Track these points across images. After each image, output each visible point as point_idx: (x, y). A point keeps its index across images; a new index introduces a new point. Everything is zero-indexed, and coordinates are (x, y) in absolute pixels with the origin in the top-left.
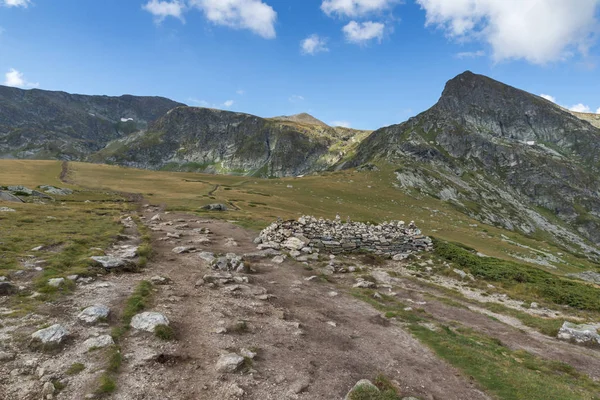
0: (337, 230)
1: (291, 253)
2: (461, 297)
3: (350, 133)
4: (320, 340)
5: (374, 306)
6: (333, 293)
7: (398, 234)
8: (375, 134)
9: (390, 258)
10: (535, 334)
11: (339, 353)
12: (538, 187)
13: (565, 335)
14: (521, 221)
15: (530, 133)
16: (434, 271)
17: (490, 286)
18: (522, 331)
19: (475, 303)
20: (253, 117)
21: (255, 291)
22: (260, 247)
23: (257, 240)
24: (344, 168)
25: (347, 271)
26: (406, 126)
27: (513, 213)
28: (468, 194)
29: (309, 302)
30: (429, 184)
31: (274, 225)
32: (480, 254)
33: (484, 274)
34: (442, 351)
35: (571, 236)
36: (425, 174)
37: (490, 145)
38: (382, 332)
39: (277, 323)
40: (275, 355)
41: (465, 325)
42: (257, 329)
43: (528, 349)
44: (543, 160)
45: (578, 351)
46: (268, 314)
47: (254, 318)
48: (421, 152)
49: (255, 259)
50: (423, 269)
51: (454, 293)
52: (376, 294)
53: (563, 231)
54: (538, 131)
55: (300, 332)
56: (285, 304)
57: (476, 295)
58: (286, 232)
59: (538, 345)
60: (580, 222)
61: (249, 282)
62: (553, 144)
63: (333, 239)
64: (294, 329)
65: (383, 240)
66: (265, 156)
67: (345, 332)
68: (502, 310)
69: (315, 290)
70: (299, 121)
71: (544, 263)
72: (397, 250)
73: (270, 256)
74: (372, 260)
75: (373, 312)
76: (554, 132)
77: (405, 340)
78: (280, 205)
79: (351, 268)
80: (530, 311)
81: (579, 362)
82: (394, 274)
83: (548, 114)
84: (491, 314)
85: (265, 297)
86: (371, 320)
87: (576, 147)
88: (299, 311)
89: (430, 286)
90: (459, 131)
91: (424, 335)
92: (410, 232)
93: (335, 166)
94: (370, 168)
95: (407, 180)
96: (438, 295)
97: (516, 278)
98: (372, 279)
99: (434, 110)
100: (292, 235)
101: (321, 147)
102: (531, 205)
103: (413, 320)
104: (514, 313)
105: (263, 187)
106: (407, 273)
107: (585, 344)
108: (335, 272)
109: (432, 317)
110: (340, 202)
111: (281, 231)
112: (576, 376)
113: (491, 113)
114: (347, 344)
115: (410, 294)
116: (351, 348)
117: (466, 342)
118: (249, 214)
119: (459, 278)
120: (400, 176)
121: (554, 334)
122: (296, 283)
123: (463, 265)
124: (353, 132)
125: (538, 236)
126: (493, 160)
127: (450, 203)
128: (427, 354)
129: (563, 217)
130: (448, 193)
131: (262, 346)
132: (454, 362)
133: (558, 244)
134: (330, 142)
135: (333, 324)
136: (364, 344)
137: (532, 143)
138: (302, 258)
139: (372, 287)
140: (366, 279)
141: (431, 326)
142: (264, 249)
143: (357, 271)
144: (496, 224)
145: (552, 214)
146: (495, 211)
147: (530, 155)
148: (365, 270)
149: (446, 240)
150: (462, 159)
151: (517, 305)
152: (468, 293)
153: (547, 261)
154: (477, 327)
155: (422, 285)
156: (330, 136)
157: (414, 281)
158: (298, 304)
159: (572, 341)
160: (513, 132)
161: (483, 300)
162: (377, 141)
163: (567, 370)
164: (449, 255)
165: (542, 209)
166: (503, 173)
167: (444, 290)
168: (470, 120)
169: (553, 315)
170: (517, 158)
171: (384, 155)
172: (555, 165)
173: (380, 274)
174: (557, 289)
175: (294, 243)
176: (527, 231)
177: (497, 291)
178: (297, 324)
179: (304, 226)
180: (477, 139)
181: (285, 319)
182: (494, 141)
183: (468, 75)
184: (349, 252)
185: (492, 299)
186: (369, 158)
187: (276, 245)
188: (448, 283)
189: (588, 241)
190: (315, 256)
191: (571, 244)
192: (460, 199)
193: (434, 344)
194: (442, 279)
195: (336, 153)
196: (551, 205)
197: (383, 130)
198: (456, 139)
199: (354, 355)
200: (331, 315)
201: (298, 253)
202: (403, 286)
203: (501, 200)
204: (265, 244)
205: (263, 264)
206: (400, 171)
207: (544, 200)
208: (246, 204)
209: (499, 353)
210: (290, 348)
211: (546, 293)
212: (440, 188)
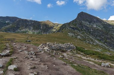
0: (55, 45)
1: (45, 51)
2: (82, 58)
3: (58, 25)
4: (52, 69)
5: (64, 61)
6: (55, 59)
7: (69, 46)
8: (63, 25)
9: (67, 51)
10: (97, 65)
11: (56, 72)
12: (97, 35)
13: (103, 65)
14: (94, 42)
15: (95, 24)
16: (76, 53)
17: (88, 56)
18: (94, 65)
19: (85, 59)
20: (37, 21)
21: (37, 59)
22: (38, 49)
23: (38, 48)
24: (57, 32)
25: (58, 54)
26: (70, 23)
27: (92, 41)
28: (83, 37)
29: (49, 61)
30: (75, 35)
31: (42, 45)
32: (86, 49)
33: (86, 53)
34: (78, 70)
35: (104, 45)
36: (74, 33)
37: (87, 27)
38: (65, 67)
39: (42, 66)
40: (42, 73)
41: (83, 64)
42: (38, 68)
43: (95, 68)
44: (98, 30)
45: (105, 68)
46: (40, 64)
47: (37, 65)
48: (73, 28)
49: (37, 52)
50: (74, 53)
51: (80, 57)
52: (64, 59)
53: (102, 44)
54: (97, 24)
55: (47, 68)
56: (44, 62)
57: (85, 58)
58: (44, 46)
59: (97, 67)
60: (105, 42)
61: (36, 57)
62: (99, 26)
63: (55, 47)
64: (46, 67)
65: (65, 47)
66: (40, 30)
67: (57, 67)
68: (90, 61)
69: (51, 58)
70: (47, 22)
71: (99, 51)
72: (68, 49)
73: (41, 51)
74: (63, 51)
75: (63, 62)
76: (99, 24)
77: (70, 68)
78: (43, 40)
79: (59, 53)
80: (96, 61)
81: (105, 71)
82: (68, 54)
83: (99, 21)
84: (88, 62)
85: (39, 60)
86: (63, 64)
87: (104, 27)
90: (81, 24)
91: (74, 67)
92: (71, 45)
93: (55, 32)
94: (62, 32)
95: (70, 34)
96: (77, 58)
97: (93, 54)
98: (63, 55)
99: (75, 20)
100: (45, 47)
101: (52, 28)
102: (95, 39)
103: (72, 64)
104: (93, 61)
106: (71, 54)
107: (107, 67)
108: (55, 54)
109: (76, 63)
110: (56, 39)
111: (43, 46)
112: (105, 73)
113: (87, 20)
114: (57, 70)
115: (71, 58)
116: (59, 71)
117: (83, 68)
118: (36, 42)
119: (81, 54)
120: (69, 34)
121: (100, 65)
122: (46, 57)
123: (82, 52)
124: (59, 24)
125: (97, 45)
126: (88, 30)
127: (79, 39)
128: (75, 71)
129: (102, 41)
130: (79, 37)
131: (39, 71)
132: (80, 72)
133: (101, 47)
134: (54, 27)
135: (55, 66)
136: (61, 70)
137: (95, 26)
138: (48, 52)
139: (63, 57)
140: (62, 55)
141: (75, 65)
142: (39, 50)
143: (60, 54)
144: (89, 43)
145: (100, 41)
146: (88, 40)
147: (95, 29)
148: (62, 54)
149: (79, 47)
150: (81, 30)
151: (93, 60)
152: (83, 57)
153: (99, 50)
154: (85, 65)
155: (74, 56)
156: (54, 25)
157: (72, 55)
158: (47, 62)
159: (104, 66)
160: (92, 24)
161: (86, 59)
163: (103, 72)
164: (79, 50)
165: (98, 40)
166: (90, 32)
167: (78, 57)
168: (83, 22)
169: (100, 61)
170: (92, 29)
171: (65, 29)
172: (100, 31)
173: (65, 54)
174: (101, 56)
175: (46, 48)
176: (95, 44)
177: (89, 57)
178: (47, 66)
179: (48, 45)
180: (84, 26)
181: (44, 65)
182: (88, 26)
183: (82, 12)
184: (58, 50)
185: (88, 58)
186: (62, 30)
187: (42, 49)
188: (79, 56)
189: (107, 46)
190: (51, 51)
191: (103, 47)
192: (81, 38)
193: (76, 69)
194: (78, 55)
195: (55, 29)
196: (100, 39)
197: (65, 24)
198: (80, 26)
199: (59, 72)
200: (54, 64)
201: (47, 51)
202: (70, 57)
203: (90, 38)
204: (40, 49)
205: (39, 53)
206: (69, 32)
207: (98, 38)
208: (35, 40)
209: (89, 70)
210: (45, 71)
211: (99, 57)
212: (77, 36)
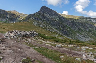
0: (21, 33)
1: (12, 37)
2: (42, 42)
4: (17, 53)
5: (28, 45)
6: (20, 44)
7: (33, 33)
9: (31, 37)
10: (53, 47)
11: (21, 54)
12: (55, 25)
13: (57, 46)
14: (52, 30)
15: (54, 17)
16: (39, 39)
17: (47, 40)
18: (51, 46)
19: (45, 43)
20: (3, 10)
21: (3, 45)
22: (5, 36)
23: (4, 35)
24: (23, 21)
25: (23, 40)
26: (34, 14)
27: (51, 29)
28: (45, 26)
29: (15, 46)
30: (38, 24)
31: (8, 32)
32: (46, 35)
33: (46, 38)
34: (39, 51)
35: (59, 32)
36: (38, 23)
37: (48, 18)
38: (29, 49)
39: (8, 50)
40: (7, 57)
41: (43, 46)
42: (3, 52)
43: (52, 49)
44: (55, 21)
45: (58, 48)
46: (6, 49)
47: (3, 50)
48: (37, 19)
49: (3, 39)
50: (37, 38)
52: (28, 43)
53: (58, 31)
55: (13, 52)
56: (10, 47)
57: (45, 42)
58: (11, 33)
59: (53, 48)
60: (60, 30)
61: (2, 44)
62: (56, 18)
63: (20, 34)
64: (11, 51)
65: (30, 34)
66: (6, 18)
67: (22, 50)
68: (48, 43)
69: (17, 44)
70: (14, 12)
71: (55, 36)
72: (32, 35)
73: (7, 38)
74: (28, 37)
75: (27, 46)
76: (56, 16)
77: (33, 50)
78: (10, 28)
79: (24, 39)
80: (52, 43)
81: (58, 50)
82: (32, 40)
83: (56, 14)
84: (47, 44)
85: (5, 46)
86: (27, 48)
87: (59, 19)
88: (13, 48)
89: (38, 41)
90: (43, 16)
93: (22, 21)
94: (28, 21)
95: (35, 24)
97: (51, 39)
98: (28, 41)
99: (39, 12)
100: (12, 34)
101: (19, 17)
102: (54, 28)
103: (34, 47)
104: (50, 44)
105: (6, 25)
106: (34, 39)
107: (59, 47)
108: (21, 40)
109: (38, 46)
110: (23, 27)
111: (9, 33)
112: (57, 52)
113: (48, 13)
114: (22, 52)
115: (34, 43)
116: (23, 53)
117: (42, 49)
118: (3, 30)
119: (42, 39)
120: (34, 23)
121: (55, 46)
122: (12, 43)
123: (43, 37)
124: (25, 15)
125: (55, 32)
126: (48, 20)
127: (42, 27)
128: (36, 52)
129: (58, 29)
130: (41, 26)
131: (4, 55)
132: (40, 52)
133: (57, 33)
134: (20, 16)
135: (20, 49)
136: (25, 52)
137: (54, 18)
138: (14, 38)
139: (28, 42)
140: (26, 41)
141: (37, 47)
142: (5, 37)
143: (25, 40)
144: (49, 31)
145: (56, 29)
146: (49, 29)
148: (26, 39)
149: (41, 33)
150: (44, 20)
151: (51, 43)
152: (44, 42)
154: (45, 47)
155: (36, 41)
156: (20, 15)
157: (35, 40)
158: (13, 47)
159: (57, 47)
160: (51, 16)
161: (46, 42)
162: (29, 17)
163: (56, 51)
164: (41, 36)
165: (55, 28)
166: (50, 22)
167: (40, 41)
168: (45, 14)
169: (55, 43)
170: (52, 20)
171: (31, 19)
172: (57, 21)
173: (29, 40)
175: (12, 35)
176: (53, 31)
177: (48, 41)
178: (12, 50)
179: (14, 32)
180: (46, 17)
181: (10, 50)
182: (48, 17)
183: (44, 6)
184: (24, 36)
185: (47, 42)
186: (28, 20)
187: (8, 36)
188: (41, 40)
189: (61, 33)
190: (17, 37)
191: (59, 33)
192: (43, 27)
193: (37, 50)
194: (40, 40)
195: (22, 18)
196: (56, 28)
197: (30, 15)
198: (43, 17)
199: (23, 54)
200: (19, 48)
201: (13, 37)
202: (33, 41)
203: (49, 27)
204: (6, 36)
205: (5, 40)
206: (34, 22)
207: (55, 27)
208: (2, 28)
209: (47, 50)
210: (10, 55)
211: (55, 40)
212: (40, 25)
